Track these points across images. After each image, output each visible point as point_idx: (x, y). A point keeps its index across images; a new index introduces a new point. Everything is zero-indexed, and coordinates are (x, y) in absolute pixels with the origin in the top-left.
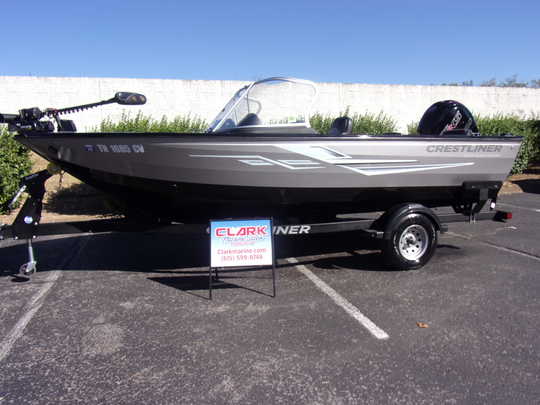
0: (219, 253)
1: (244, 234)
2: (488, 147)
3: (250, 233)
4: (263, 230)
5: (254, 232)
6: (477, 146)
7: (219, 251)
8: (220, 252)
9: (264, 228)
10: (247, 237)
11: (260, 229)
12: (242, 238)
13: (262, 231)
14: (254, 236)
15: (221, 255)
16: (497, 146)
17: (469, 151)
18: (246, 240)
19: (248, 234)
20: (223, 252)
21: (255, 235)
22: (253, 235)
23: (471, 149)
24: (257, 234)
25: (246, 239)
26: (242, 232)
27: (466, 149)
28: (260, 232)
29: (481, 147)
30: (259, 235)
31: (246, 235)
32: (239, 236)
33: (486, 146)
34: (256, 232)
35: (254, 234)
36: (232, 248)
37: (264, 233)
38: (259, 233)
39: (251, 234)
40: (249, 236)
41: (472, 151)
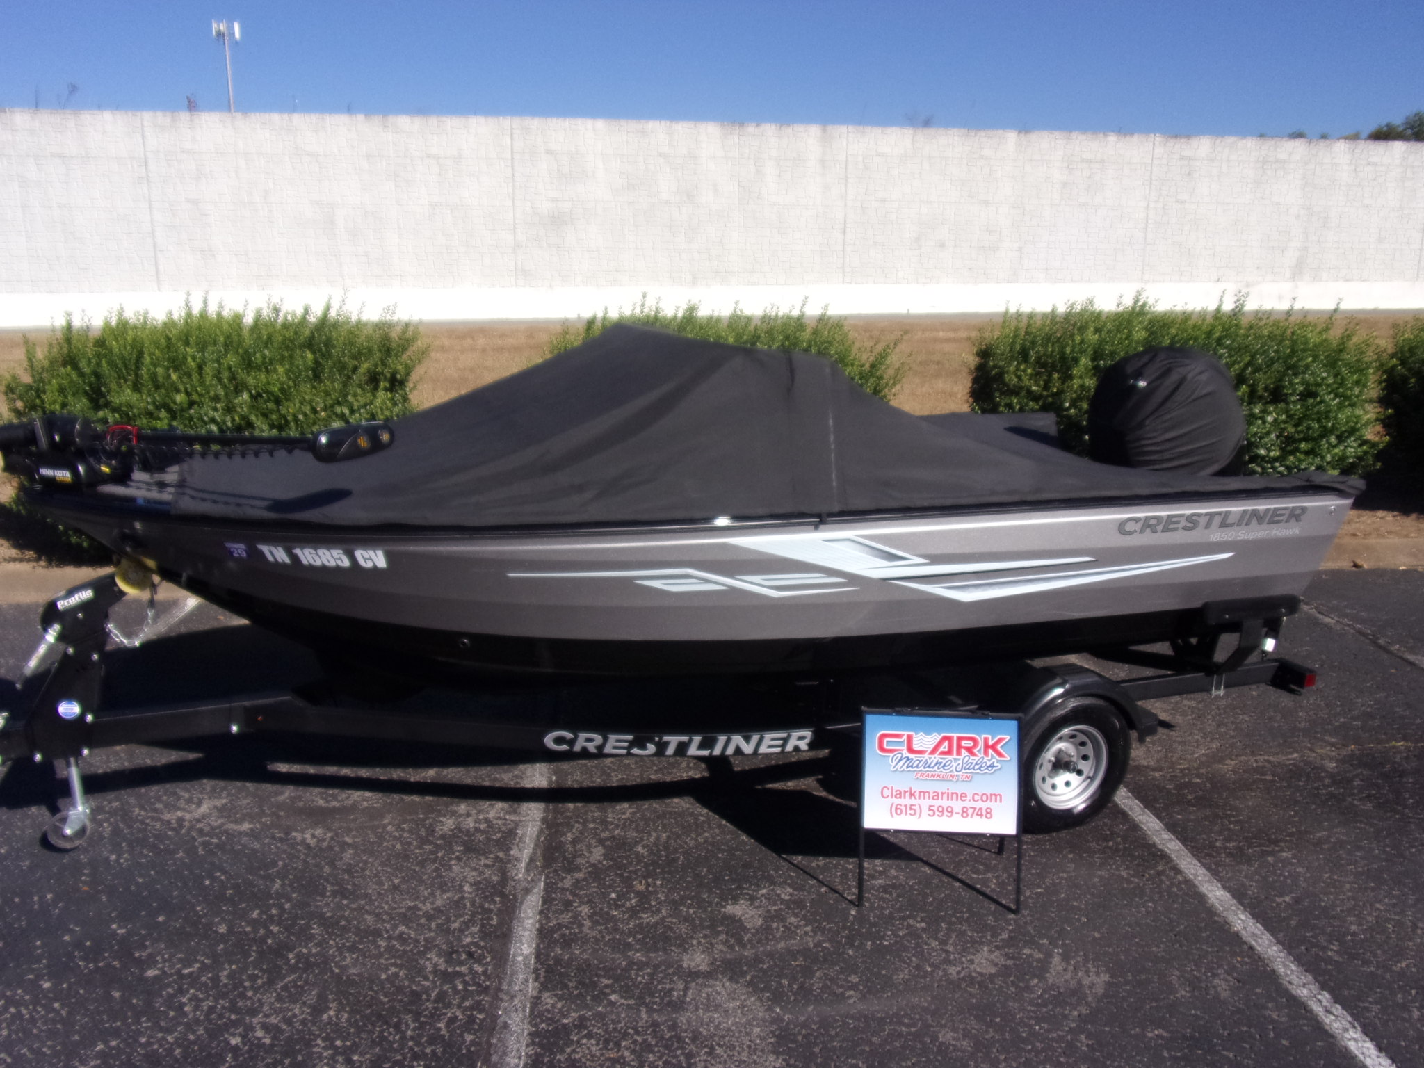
0: (885, 795)
1: (949, 752)
2: (1271, 512)
3: (963, 751)
4: (999, 747)
5: (975, 751)
7: (885, 790)
8: (887, 792)
9: (1000, 740)
10: (956, 760)
11: (991, 743)
12: (944, 762)
13: (993, 747)
14: (973, 759)
15: (890, 801)
16: (1294, 508)
17: (1224, 525)
18: (954, 768)
19: (959, 753)
20: (894, 793)
21: (977, 758)
22: (972, 757)
23: (1229, 521)
24: (982, 754)
25: (955, 765)
26: (945, 745)
27: (1217, 520)
28: (991, 751)
29: (1255, 513)
30: (986, 759)
31: (955, 756)
32: (936, 757)
33: (1267, 510)
34: (979, 751)
35: (974, 755)
36: (918, 787)
37: (1000, 755)
38: (986, 753)
39: (967, 754)
40: (961, 758)
41: (1231, 525)
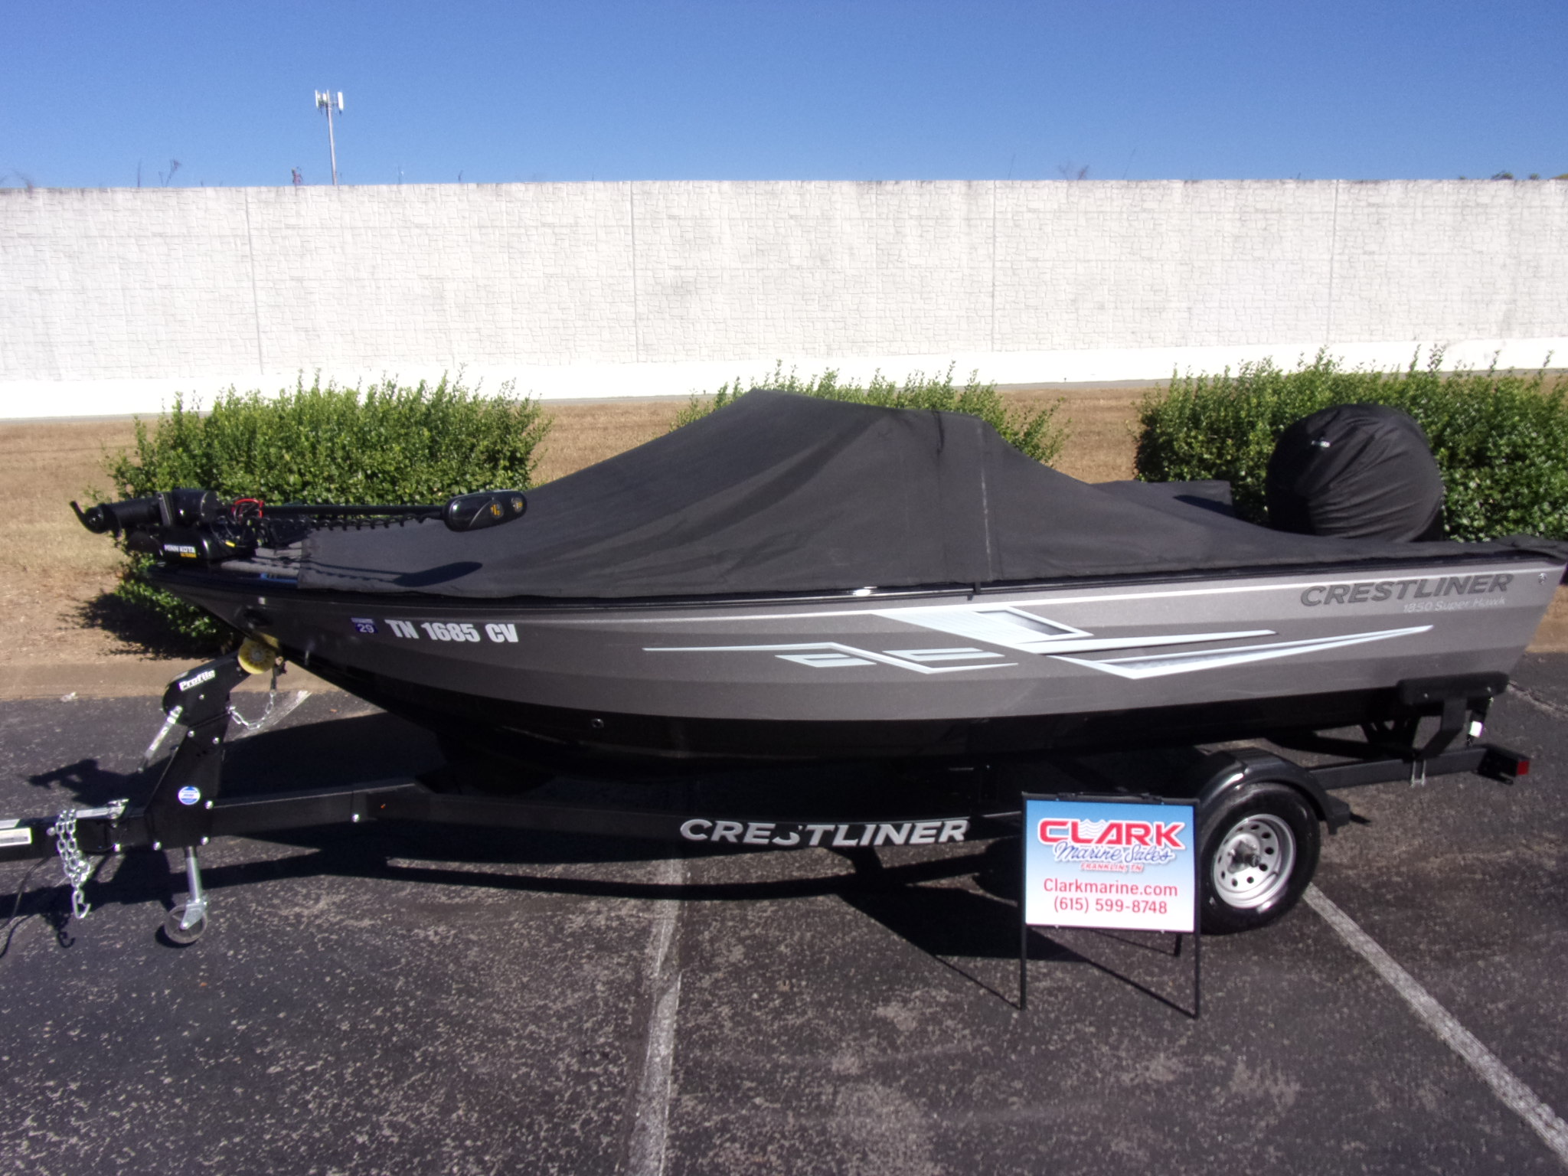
0: (1049, 887)
1: (1118, 841)
2: (1472, 581)
3: (1133, 840)
4: (1173, 835)
5: (1147, 839)
6: (1443, 580)
7: (1049, 882)
8: (1050, 885)
9: (1174, 828)
10: (1125, 849)
11: (1164, 830)
12: (1112, 851)
13: (1167, 836)
14: (1144, 849)
15: (1054, 894)
16: (1498, 576)
17: (1420, 594)
18: (1123, 858)
19: (1129, 842)
20: (1059, 886)
21: (1148, 847)
22: (1143, 847)
23: (1426, 590)
24: (1154, 843)
25: (1124, 855)
26: (1114, 833)
27: (1413, 589)
28: (1164, 840)
29: (1454, 582)
30: (1159, 848)
31: (1124, 845)
32: (1104, 846)
33: (1469, 578)
34: (1151, 840)
35: (1145, 843)
36: (1084, 879)
37: (1174, 844)
38: (1159, 842)
39: (1137, 842)
40: (1131, 847)
41: (1428, 595)
